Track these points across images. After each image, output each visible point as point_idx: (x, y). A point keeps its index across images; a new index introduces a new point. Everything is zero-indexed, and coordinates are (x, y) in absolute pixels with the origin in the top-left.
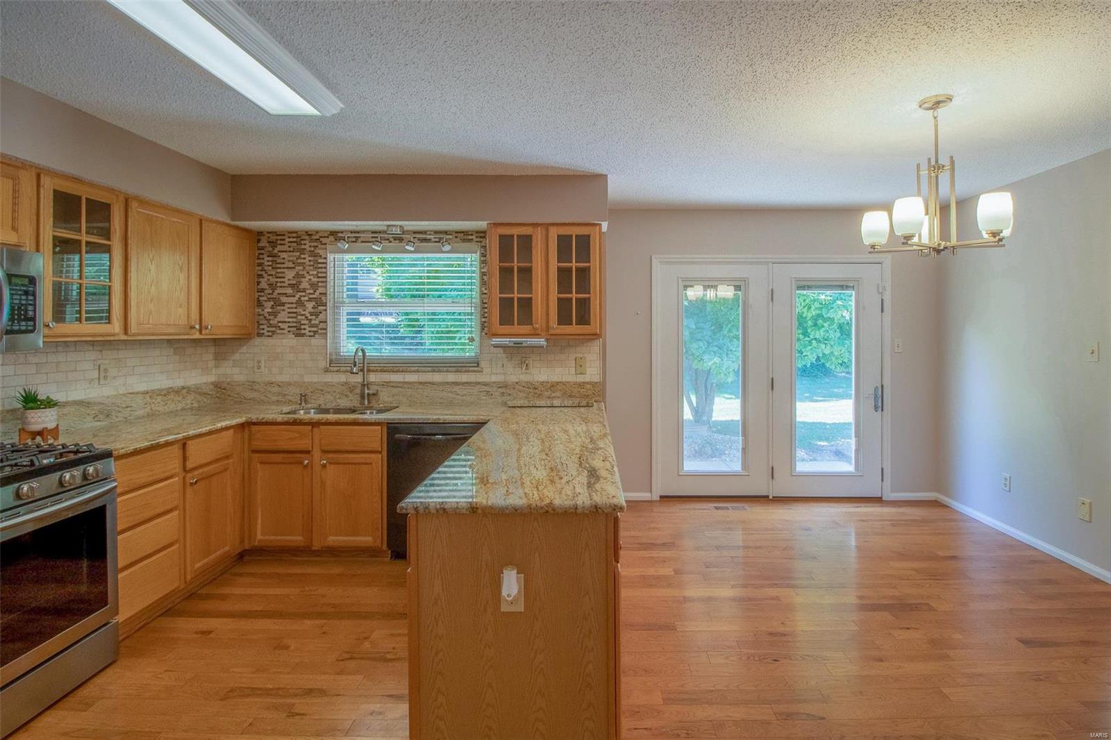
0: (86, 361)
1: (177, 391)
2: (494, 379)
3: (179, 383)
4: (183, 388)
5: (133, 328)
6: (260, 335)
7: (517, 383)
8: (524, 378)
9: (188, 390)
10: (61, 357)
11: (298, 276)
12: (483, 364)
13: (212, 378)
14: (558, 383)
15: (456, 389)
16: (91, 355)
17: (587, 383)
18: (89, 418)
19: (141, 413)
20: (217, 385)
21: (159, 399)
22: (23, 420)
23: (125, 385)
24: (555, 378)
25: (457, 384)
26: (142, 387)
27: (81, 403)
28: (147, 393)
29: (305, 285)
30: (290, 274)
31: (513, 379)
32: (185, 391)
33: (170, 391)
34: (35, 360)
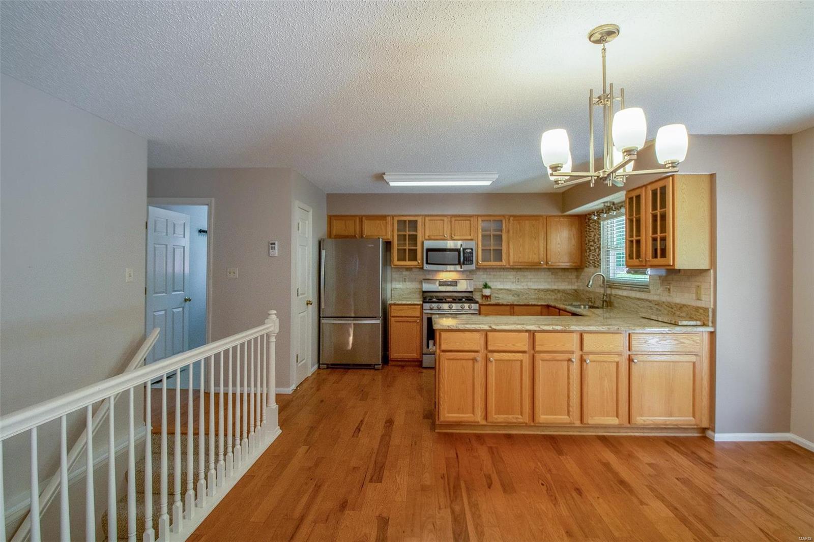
0: (511, 275)
1: (553, 291)
2: (656, 298)
3: (555, 287)
4: (555, 290)
5: (511, 264)
6: (586, 267)
7: (663, 302)
8: (669, 299)
9: (559, 291)
10: (502, 273)
11: (595, 235)
12: (651, 287)
13: (576, 287)
14: (684, 305)
15: (638, 302)
16: (513, 273)
17: (700, 308)
18: (511, 296)
19: (533, 297)
20: (576, 290)
21: (542, 293)
22: (482, 292)
23: (527, 285)
24: (684, 302)
25: (639, 299)
26: (536, 287)
27: (508, 290)
28: (536, 289)
29: (596, 240)
30: (593, 234)
31: (664, 299)
32: (556, 291)
33: (547, 290)
34: (493, 274)
